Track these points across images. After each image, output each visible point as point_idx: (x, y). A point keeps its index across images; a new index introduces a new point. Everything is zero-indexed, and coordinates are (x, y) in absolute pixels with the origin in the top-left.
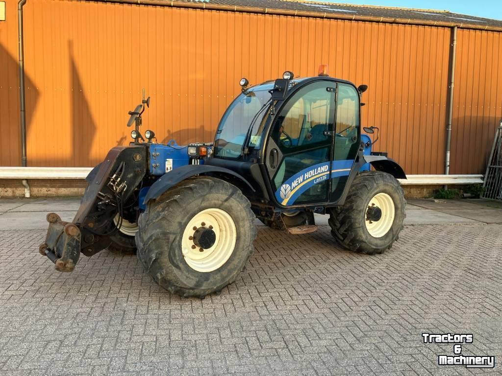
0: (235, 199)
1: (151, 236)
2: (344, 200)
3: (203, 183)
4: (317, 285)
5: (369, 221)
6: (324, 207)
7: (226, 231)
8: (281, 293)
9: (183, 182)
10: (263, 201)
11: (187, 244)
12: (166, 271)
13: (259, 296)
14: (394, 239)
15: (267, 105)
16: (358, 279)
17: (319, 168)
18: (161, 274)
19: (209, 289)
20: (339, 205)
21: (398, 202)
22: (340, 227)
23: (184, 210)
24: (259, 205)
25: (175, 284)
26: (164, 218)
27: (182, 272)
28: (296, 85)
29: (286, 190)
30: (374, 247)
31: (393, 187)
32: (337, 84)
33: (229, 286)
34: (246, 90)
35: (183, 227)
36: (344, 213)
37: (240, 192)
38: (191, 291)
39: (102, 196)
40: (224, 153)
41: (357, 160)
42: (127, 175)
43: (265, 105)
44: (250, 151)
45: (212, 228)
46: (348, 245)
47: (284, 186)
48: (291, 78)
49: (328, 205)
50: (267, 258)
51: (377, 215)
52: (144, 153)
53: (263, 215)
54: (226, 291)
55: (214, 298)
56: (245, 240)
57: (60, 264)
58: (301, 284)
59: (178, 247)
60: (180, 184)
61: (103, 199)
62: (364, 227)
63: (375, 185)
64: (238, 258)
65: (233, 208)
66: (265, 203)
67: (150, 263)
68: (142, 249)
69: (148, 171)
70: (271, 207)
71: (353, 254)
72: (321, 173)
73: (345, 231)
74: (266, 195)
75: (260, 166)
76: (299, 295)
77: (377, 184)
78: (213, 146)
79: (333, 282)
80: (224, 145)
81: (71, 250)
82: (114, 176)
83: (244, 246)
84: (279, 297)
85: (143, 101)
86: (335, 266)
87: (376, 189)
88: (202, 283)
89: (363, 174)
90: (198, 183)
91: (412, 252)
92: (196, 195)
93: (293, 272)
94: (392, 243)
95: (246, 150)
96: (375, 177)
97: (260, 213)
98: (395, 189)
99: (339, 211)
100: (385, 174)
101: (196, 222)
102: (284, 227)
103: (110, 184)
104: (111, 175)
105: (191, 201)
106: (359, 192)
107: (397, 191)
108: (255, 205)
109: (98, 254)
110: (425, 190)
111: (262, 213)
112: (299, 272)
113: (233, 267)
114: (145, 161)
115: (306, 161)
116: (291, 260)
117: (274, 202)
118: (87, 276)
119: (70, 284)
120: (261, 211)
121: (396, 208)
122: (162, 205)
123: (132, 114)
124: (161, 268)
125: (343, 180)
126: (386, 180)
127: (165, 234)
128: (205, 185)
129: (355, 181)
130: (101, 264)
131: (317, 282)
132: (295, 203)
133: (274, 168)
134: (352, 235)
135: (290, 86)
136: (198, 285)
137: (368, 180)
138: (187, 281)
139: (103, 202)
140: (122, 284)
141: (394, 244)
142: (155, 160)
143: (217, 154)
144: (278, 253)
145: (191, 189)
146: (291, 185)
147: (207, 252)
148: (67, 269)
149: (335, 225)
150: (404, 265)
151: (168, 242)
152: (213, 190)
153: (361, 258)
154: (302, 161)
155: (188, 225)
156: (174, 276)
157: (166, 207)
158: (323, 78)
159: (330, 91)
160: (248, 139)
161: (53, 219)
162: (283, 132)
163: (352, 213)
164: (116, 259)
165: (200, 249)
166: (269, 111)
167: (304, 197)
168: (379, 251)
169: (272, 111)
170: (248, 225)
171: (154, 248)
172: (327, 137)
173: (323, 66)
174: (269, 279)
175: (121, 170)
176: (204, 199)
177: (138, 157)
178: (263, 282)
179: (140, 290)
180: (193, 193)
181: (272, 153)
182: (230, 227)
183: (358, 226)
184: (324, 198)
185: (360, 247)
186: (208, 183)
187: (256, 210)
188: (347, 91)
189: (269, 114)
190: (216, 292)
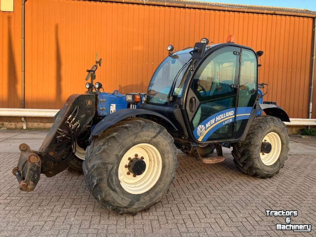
0: (162, 136)
1: (93, 166)
2: (245, 137)
3: (137, 123)
4: (225, 204)
5: (262, 153)
6: (230, 143)
7: (154, 161)
8: (196, 211)
9: (120, 122)
10: (183, 138)
11: (122, 171)
12: (105, 194)
13: (179, 213)
14: (281, 166)
15: (187, 64)
16: (256, 199)
17: (227, 113)
18: (101, 196)
19: (140, 207)
20: (240, 141)
21: (284, 139)
22: (241, 157)
23: (120, 145)
24: (180, 140)
25: (113, 204)
26: (104, 151)
27: (118, 195)
28: (211, 48)
29: (201, 130)
30: (266, 173)
31: (280, 128)
32: (241, 49)
33: (156, 204)
34: (172, 54)
35: (119, 158)
36: (244, 147)
37: (165, 130)
38: (125, 209)
39: (60, 131)
40: (154, 100)
41: (255, 108)
42: (81, 116)
43: (186, 64)
44: (174, 99)
45: (144, 159)
46: (247, 171)
47: (200, 126)
48: (207, 43)
49: (233, 141)
50: (185, 180)
51: (268, 149)
52: (94, 100)
53: (184, 148)
54: (153, 209)
55: (144, 214)
56: (169, 168)
57: (23, 185)
58: (213, 203)
59: (115, 174)
60: (118, 124)
61: (61, 134)
62: (259, 158)
63: (268, 126)
64: (164, 183)
65: (160, 143)
66: (185, 139)
67: (92, 186)
68: (87, 175)
69: (97, 112)
70: (190, 142)
71: (250, 177)
72: (228, 117)
73: (244, 161)
74: (186, 133)
75: (182, 110)
76: (211, 213)
77: (269, 126)
78: (146, 95)
79: (237, 202)
80: (154, 95)
81: (33, 174)
82: (70, 116)
83: (168, 173)
84: (196, 215)
85: (96, 61)
86: (237, 188)
87: (268, 129)
88: (134, 203)
89: (258, 118)
90: (132, 123)
91: (294, 177)
92: (131, 133)
93: (206, 192)
94: (279, 170)
95: (171, 98)
96: (268, 120)
97: (181, 147)
98: (282, 130)
99: (241, 145)
100: (275, 118)
101: (131, 154)
102: (199, 158)
103: (67, 123)
104: (68, 115)
105: (126, 137)
106: (256, 131)
107: (283, 131)
108: (177, 140)
109: (61, 173)
110: (294, 129)
111: (182, 146)
112: (210, 192)
113: (159, 190)
114: (94, 106)
115: (216, 107)
116: (204, 182)
117: (192, 138)
118: (49, 192)
119: (35, 198)
120: (182, 145)
121: (282, 144)
122: (103, 140)
123: (89, 71)
124: (101, 191)
125: (244, 122)
126: (275, 122)
127: (104, 164)
128: (138, 125)
129: (253, 123)
130: (62, 182)
131: (225, 202)
132: (208, 140)
133: (193, 112)
134: (250, 163)
135: (206, 49)
136: (131, 204)
137: (262, 122)
138: (122, 201)
139: (61, 136)
140: (74, 199)
141: (280, 170)
142: (102, 105)
143: (149, 101)
144: (193, 176)
145: (126, 128)
146: (205, 126)
147: (139, 177)
148: (29, 189)
149: (237, 156)
150: (290, 188)
151: (107, 171)
152: (144, 129)
153: (256, 181)
154: (214, 107)
155: (124, 156)
156: (112, 198)
157: (106, 142)
158: (230, 45)
159: (236, 54)
160: (172, 89)
161: (24, 148)
162: (199, 85)
163: (251, 147)
164: (73, 178)
165: (134, 175)
166: (190, 68)
167: (214, 134)
168: (269, 176)
169: (192, 68)
170: (172, 157)
171: (96, 175)
172: (233, 89)
173: (230, 36)
174: (187, 198)
175: (76, 112)
176: (136, 136)
177: (89, 102)
178: (182, 201)
179: (87, 205)
180: (128, 131)
181: (191, 100)
182: (157, 158)
183: (255, 157)
184: (231, 136)
185: (256, 173)
186: (140, 123)
187: (178, 145)
188: (248, 55)
189: (190, 70)
190: (146, 210)
